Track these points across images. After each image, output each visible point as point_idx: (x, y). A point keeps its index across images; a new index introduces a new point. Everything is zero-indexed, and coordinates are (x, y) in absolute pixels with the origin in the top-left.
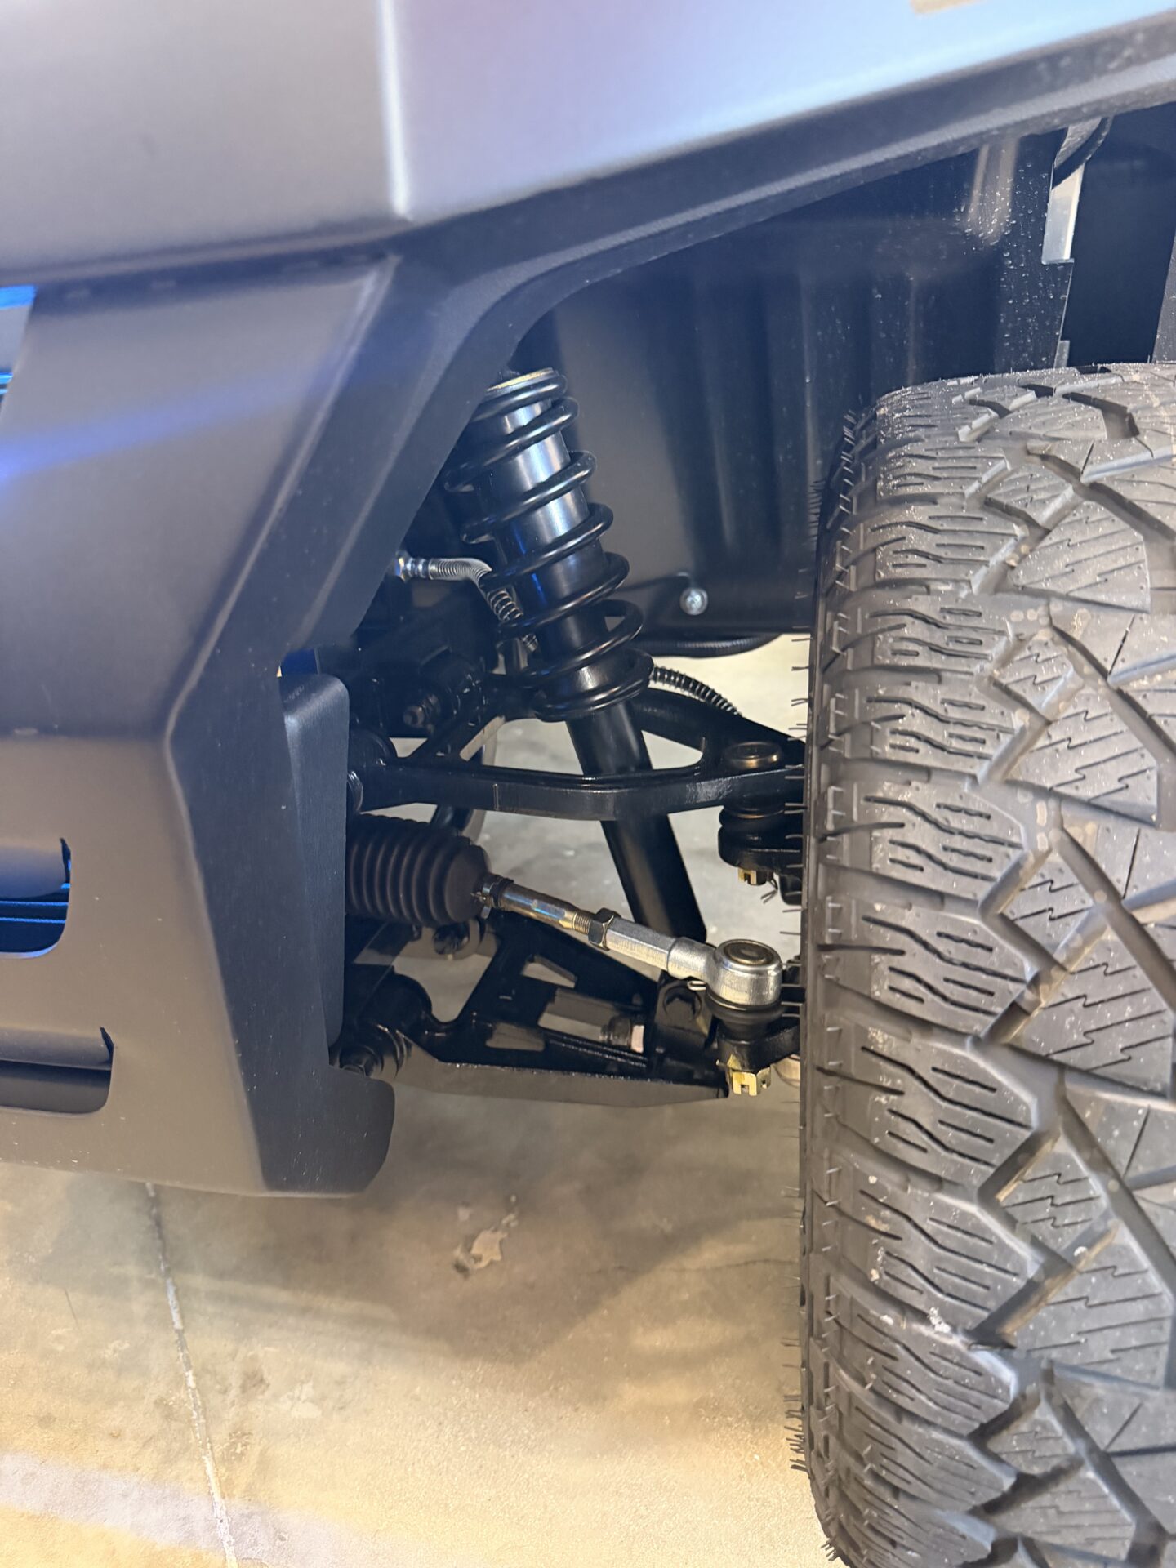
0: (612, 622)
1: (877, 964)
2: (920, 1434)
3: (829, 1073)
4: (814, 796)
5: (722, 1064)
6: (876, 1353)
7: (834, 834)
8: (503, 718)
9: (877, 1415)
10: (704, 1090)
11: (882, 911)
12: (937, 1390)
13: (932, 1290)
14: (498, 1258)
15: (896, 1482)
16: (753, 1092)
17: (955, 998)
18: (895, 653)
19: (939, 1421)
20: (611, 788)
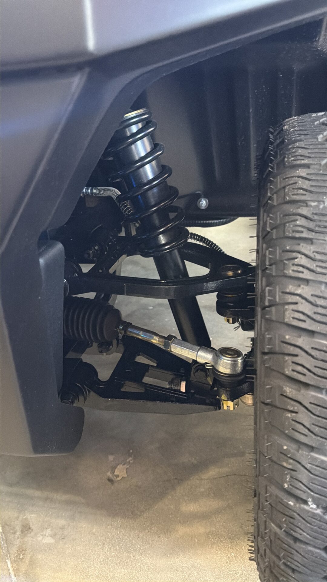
0: (172, 215)
1: (287, 360)
2: (303, 548)
3: (267, 404)
4: (260, 291)
5: (219, 398)
6: (286, 516)
7: (269, 307)
8: (126, 255)
9: (286, 541)
10: (211, 407)
11: (289, 339)
12: (311, 531)
13: (309, 491)
14: (125, 476)
15: (293, 567)
16: (232, 409)
17: (319, 374)
18: (293, 231)
19: (312, 543)
20: (173, 285)
